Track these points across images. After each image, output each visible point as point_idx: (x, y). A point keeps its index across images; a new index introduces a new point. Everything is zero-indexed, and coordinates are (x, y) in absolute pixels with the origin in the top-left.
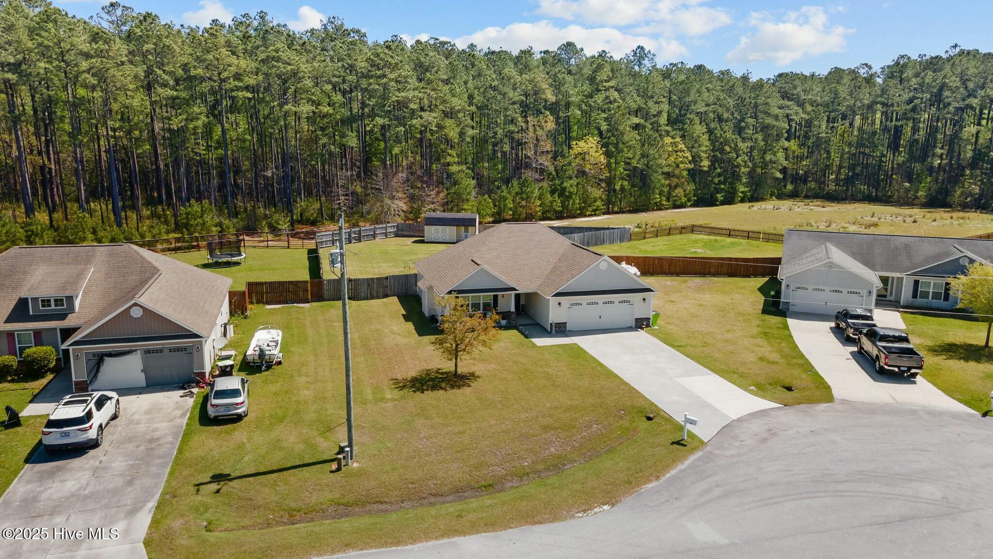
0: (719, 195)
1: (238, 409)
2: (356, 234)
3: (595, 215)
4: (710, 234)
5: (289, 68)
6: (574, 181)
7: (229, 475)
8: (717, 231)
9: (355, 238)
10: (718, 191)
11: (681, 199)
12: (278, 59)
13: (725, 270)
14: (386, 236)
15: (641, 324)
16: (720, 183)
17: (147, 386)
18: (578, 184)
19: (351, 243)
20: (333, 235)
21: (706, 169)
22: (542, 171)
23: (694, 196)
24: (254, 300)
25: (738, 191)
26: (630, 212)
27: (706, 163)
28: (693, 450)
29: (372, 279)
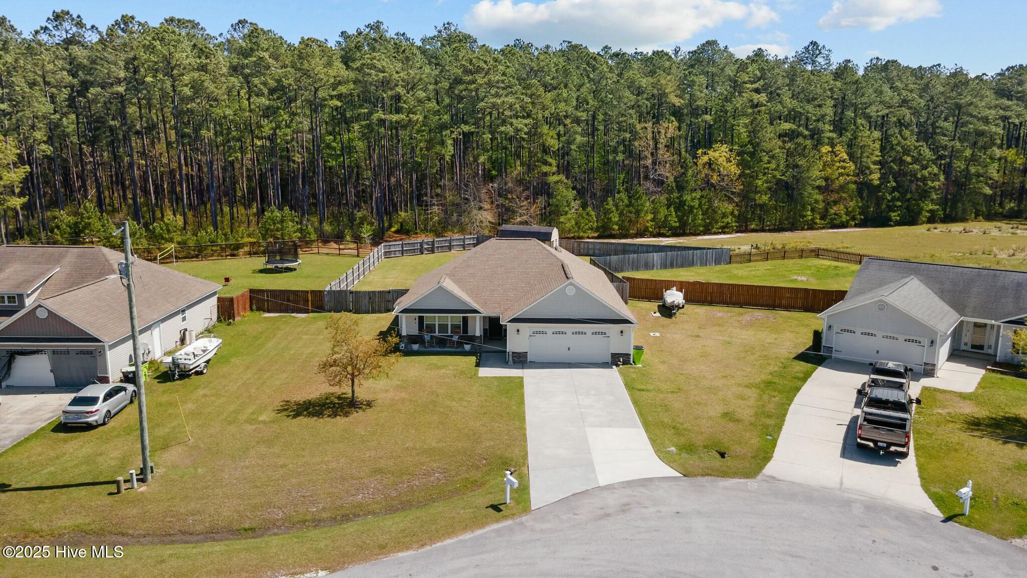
0: (893, 214)
1: (87, 417)
2: (428, 245)
3: (724, 233)
4: (837, 259)
5: (381, 75)
6: (698, 194)
7: (10, 485)
8: (845, 257)
9: (427, 249)
10: (891, 209)
11: (841, 217)
12: (373, 67)
13: (799, 303)
14: (464, 248)
15: (619, 360)
16: (894, 199)
17: (57, 386)
18: (702, 197)
19: (422, 254)
20: (402, 245)
21: (877, 182)
22: (660, 183)
23: (860, 214)
24: (254, 307)
25: (922, 209)
26: (770, 231)
27: (875, 178)
28: (505, 517)
29: (374, 292)
